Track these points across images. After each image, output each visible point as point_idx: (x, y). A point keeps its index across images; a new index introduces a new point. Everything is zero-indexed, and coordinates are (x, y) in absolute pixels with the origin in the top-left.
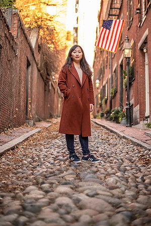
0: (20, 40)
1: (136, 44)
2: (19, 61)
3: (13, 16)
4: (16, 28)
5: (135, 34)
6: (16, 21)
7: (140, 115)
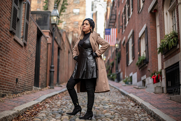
1: (121, 41)
5: (121, 37)
7: (123, 76)
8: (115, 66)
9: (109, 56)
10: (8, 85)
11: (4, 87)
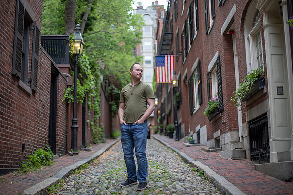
1: (181, 76)
5: (181, 68)
7: (185, 131)
8: (173, 115)
9: (164, 97)
10: (11, 156)
11: (5, 159)
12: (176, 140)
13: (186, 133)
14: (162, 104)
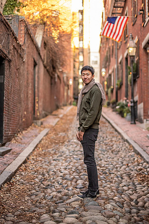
0: (27, 45)
1: (140, 42)
2: (26, 66)
3: (20, 23)
4: (23, 35)
5: (139, 32)
6: (23, 28)
7: (144, 112)
8: (124, 88)
9: (113, 68)
12: (131, 124)
13: (144, 116)
14: (110, 75)
